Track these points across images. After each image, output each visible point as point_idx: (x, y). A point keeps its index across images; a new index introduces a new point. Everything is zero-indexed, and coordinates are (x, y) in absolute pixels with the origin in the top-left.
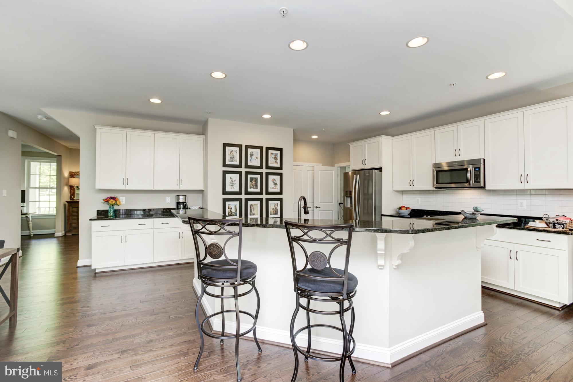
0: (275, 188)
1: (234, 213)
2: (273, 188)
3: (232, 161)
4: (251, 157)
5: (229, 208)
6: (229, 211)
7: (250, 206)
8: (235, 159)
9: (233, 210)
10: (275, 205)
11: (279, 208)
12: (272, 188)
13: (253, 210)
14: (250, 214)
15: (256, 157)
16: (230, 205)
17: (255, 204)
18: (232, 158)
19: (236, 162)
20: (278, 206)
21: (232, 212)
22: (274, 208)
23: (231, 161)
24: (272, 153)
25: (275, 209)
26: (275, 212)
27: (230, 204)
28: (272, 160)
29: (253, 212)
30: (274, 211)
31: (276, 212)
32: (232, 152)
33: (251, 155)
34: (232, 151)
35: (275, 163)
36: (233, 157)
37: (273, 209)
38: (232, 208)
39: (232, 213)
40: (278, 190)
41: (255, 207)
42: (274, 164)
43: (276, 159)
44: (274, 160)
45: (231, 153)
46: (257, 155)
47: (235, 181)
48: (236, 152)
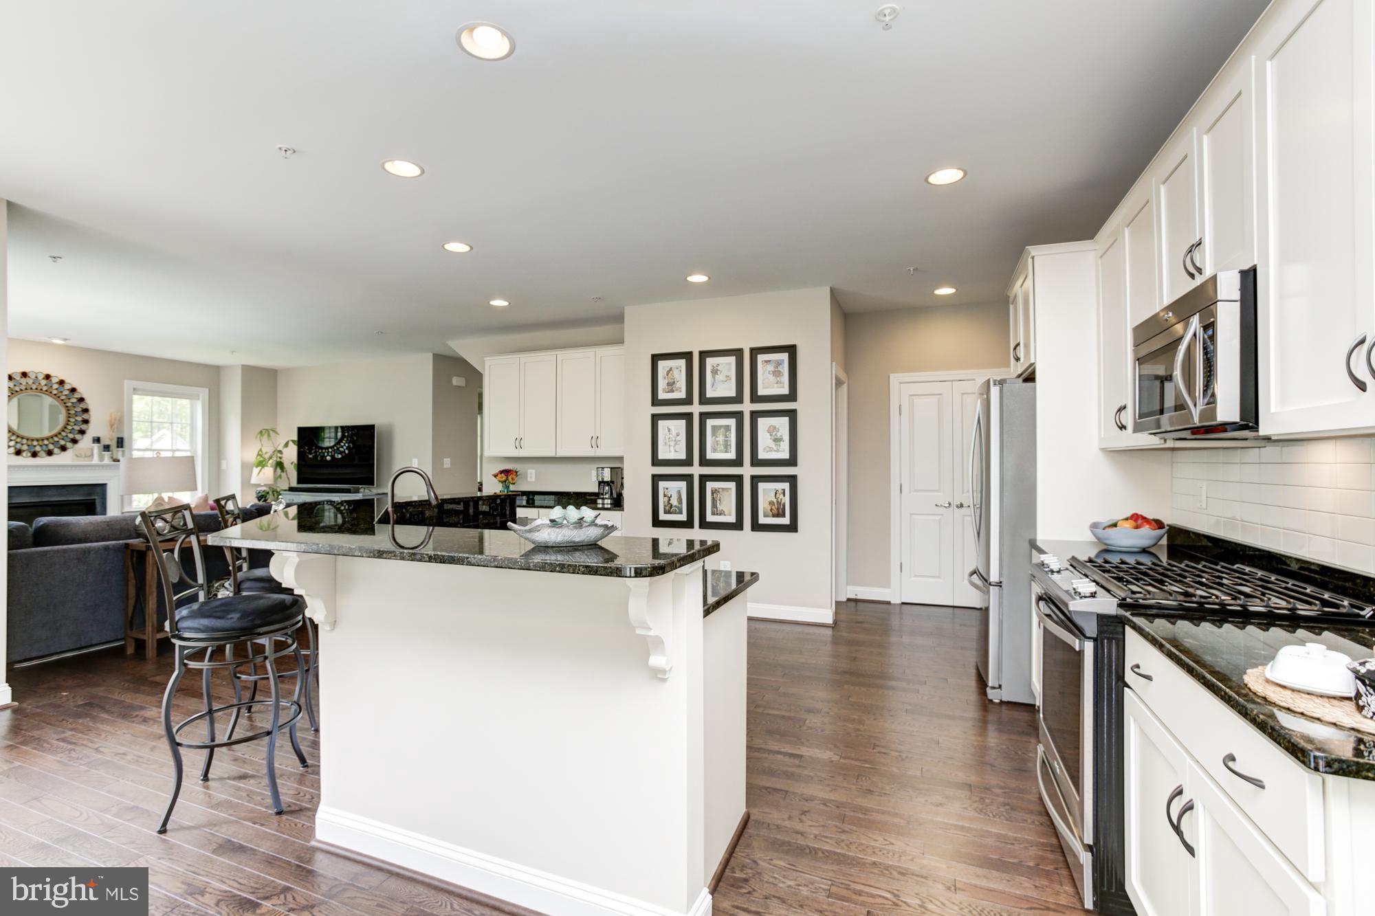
0: (775, 448)
1: (676, 506)
2: (771, 450)
3: (672, 391)
4: (714, 377)
5: (665, 496)
6: (666, 503)
7: (713, 494)
8: (678, 385)
9: (674, 502)
10: (776, 493)
11: (787, 500)
12: (768, 449)
13: (718, 502)
14: (712, 512)
16: (667, 489)
17: (723, 489)
18: (671, 386)
19: (680, 391)
20: (784, 496)
21: (672, 505)
22: (775, 500)
23: (668, 392)
24: (766, 361)
25: (778, 502)
26: (775, 511)
27: (667, 486)
28: (767, 378)
29: (720, 507)
30: (773, 507)
31: (778, 509)
32: (671, 372)
33: (715, 372)
34: (671, 369)
35: (776, 385)
36: (674, 382)
37: (771, 503)
38: (671, 496)
39: (671, 507)
40: (785, 455)
41: (723, 495)
42: (773, 388)
43: (777, 373)
44: (771, 378)
45: (670, 375)
47: (678, 435)
48: (678, 371)
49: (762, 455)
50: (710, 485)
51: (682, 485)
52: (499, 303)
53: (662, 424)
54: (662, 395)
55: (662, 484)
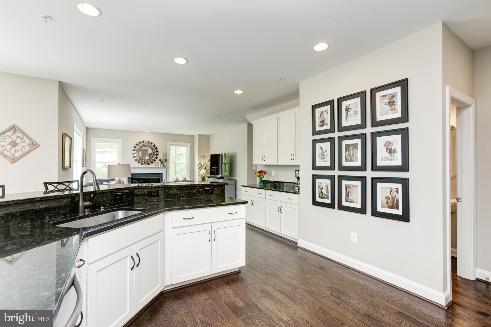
0: (390, 158)
1: (325, 194)
2: (387, 159)
3: (323, 125)
4: (347, 114)
5: (319, 188)
6: (320, 192)
7: (346, 188)
8: (326, 121)
9: (324, 191)
10: (391, 191)
11: (400, 197)
12: (384, 159)
13: (350, 194)
14: (346, 200)
15: (355, 112)
16: (320, 183)
17: (353, 185)
18: (323, 123)
19: (328, 125)
20: (398, 193)
21: (323, 193)
22: (390, 196)
23: (321, 126)
24: (383, 96)
25: (392, 197)
26: (390, 204)
27: (320, 182)
28: (384, 108)
29: (351, 197)
30: (389, 201)
31: (392, 202)
32: (322, 114)
33: (347, 110)
34: (322, 113)
35: (390, 112)
36: (324, 120)
37: (387, 198)
38: (322, 188)
39: (322, 195)
40: (399, 163)
41: (353, 189)
42: (388, 114)
43: (392, 103)
44: (387, 107)
45: (322, 116)
46: (357, 106)
47: (326, 152)
48: (326, 112)
49: (380, 163)
50: (345, 183)
51: (328, 182)
52: (239, 92)
53: (318, 145)
54: (318, 129)
55: (318, 181)
